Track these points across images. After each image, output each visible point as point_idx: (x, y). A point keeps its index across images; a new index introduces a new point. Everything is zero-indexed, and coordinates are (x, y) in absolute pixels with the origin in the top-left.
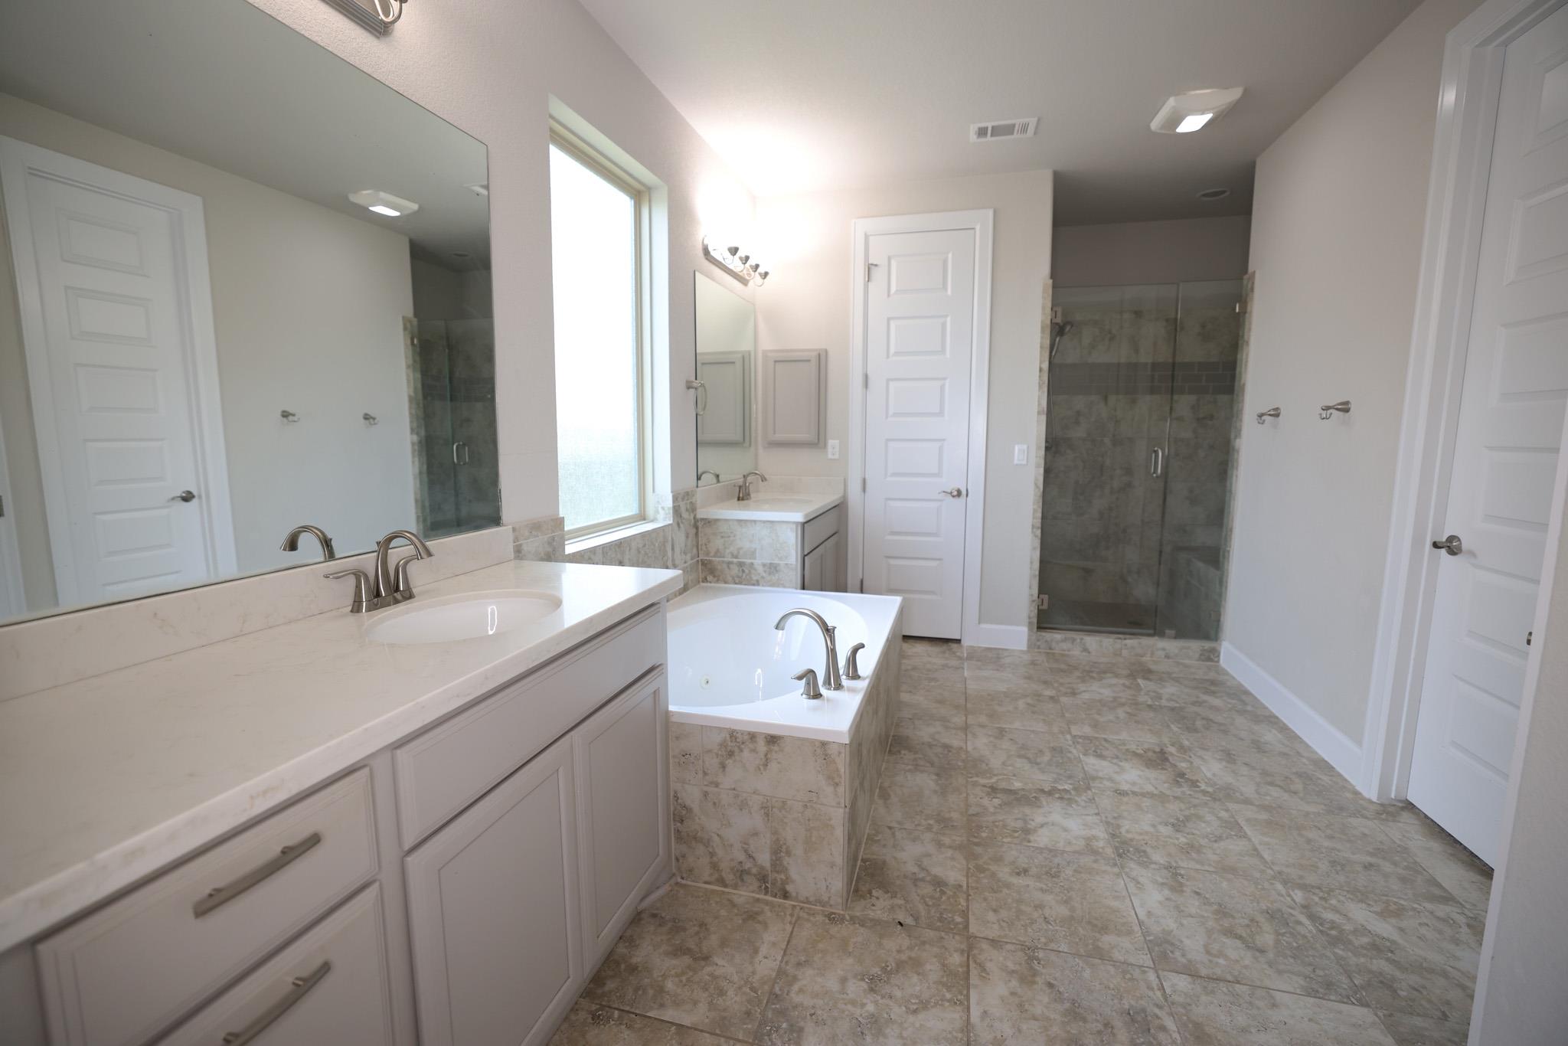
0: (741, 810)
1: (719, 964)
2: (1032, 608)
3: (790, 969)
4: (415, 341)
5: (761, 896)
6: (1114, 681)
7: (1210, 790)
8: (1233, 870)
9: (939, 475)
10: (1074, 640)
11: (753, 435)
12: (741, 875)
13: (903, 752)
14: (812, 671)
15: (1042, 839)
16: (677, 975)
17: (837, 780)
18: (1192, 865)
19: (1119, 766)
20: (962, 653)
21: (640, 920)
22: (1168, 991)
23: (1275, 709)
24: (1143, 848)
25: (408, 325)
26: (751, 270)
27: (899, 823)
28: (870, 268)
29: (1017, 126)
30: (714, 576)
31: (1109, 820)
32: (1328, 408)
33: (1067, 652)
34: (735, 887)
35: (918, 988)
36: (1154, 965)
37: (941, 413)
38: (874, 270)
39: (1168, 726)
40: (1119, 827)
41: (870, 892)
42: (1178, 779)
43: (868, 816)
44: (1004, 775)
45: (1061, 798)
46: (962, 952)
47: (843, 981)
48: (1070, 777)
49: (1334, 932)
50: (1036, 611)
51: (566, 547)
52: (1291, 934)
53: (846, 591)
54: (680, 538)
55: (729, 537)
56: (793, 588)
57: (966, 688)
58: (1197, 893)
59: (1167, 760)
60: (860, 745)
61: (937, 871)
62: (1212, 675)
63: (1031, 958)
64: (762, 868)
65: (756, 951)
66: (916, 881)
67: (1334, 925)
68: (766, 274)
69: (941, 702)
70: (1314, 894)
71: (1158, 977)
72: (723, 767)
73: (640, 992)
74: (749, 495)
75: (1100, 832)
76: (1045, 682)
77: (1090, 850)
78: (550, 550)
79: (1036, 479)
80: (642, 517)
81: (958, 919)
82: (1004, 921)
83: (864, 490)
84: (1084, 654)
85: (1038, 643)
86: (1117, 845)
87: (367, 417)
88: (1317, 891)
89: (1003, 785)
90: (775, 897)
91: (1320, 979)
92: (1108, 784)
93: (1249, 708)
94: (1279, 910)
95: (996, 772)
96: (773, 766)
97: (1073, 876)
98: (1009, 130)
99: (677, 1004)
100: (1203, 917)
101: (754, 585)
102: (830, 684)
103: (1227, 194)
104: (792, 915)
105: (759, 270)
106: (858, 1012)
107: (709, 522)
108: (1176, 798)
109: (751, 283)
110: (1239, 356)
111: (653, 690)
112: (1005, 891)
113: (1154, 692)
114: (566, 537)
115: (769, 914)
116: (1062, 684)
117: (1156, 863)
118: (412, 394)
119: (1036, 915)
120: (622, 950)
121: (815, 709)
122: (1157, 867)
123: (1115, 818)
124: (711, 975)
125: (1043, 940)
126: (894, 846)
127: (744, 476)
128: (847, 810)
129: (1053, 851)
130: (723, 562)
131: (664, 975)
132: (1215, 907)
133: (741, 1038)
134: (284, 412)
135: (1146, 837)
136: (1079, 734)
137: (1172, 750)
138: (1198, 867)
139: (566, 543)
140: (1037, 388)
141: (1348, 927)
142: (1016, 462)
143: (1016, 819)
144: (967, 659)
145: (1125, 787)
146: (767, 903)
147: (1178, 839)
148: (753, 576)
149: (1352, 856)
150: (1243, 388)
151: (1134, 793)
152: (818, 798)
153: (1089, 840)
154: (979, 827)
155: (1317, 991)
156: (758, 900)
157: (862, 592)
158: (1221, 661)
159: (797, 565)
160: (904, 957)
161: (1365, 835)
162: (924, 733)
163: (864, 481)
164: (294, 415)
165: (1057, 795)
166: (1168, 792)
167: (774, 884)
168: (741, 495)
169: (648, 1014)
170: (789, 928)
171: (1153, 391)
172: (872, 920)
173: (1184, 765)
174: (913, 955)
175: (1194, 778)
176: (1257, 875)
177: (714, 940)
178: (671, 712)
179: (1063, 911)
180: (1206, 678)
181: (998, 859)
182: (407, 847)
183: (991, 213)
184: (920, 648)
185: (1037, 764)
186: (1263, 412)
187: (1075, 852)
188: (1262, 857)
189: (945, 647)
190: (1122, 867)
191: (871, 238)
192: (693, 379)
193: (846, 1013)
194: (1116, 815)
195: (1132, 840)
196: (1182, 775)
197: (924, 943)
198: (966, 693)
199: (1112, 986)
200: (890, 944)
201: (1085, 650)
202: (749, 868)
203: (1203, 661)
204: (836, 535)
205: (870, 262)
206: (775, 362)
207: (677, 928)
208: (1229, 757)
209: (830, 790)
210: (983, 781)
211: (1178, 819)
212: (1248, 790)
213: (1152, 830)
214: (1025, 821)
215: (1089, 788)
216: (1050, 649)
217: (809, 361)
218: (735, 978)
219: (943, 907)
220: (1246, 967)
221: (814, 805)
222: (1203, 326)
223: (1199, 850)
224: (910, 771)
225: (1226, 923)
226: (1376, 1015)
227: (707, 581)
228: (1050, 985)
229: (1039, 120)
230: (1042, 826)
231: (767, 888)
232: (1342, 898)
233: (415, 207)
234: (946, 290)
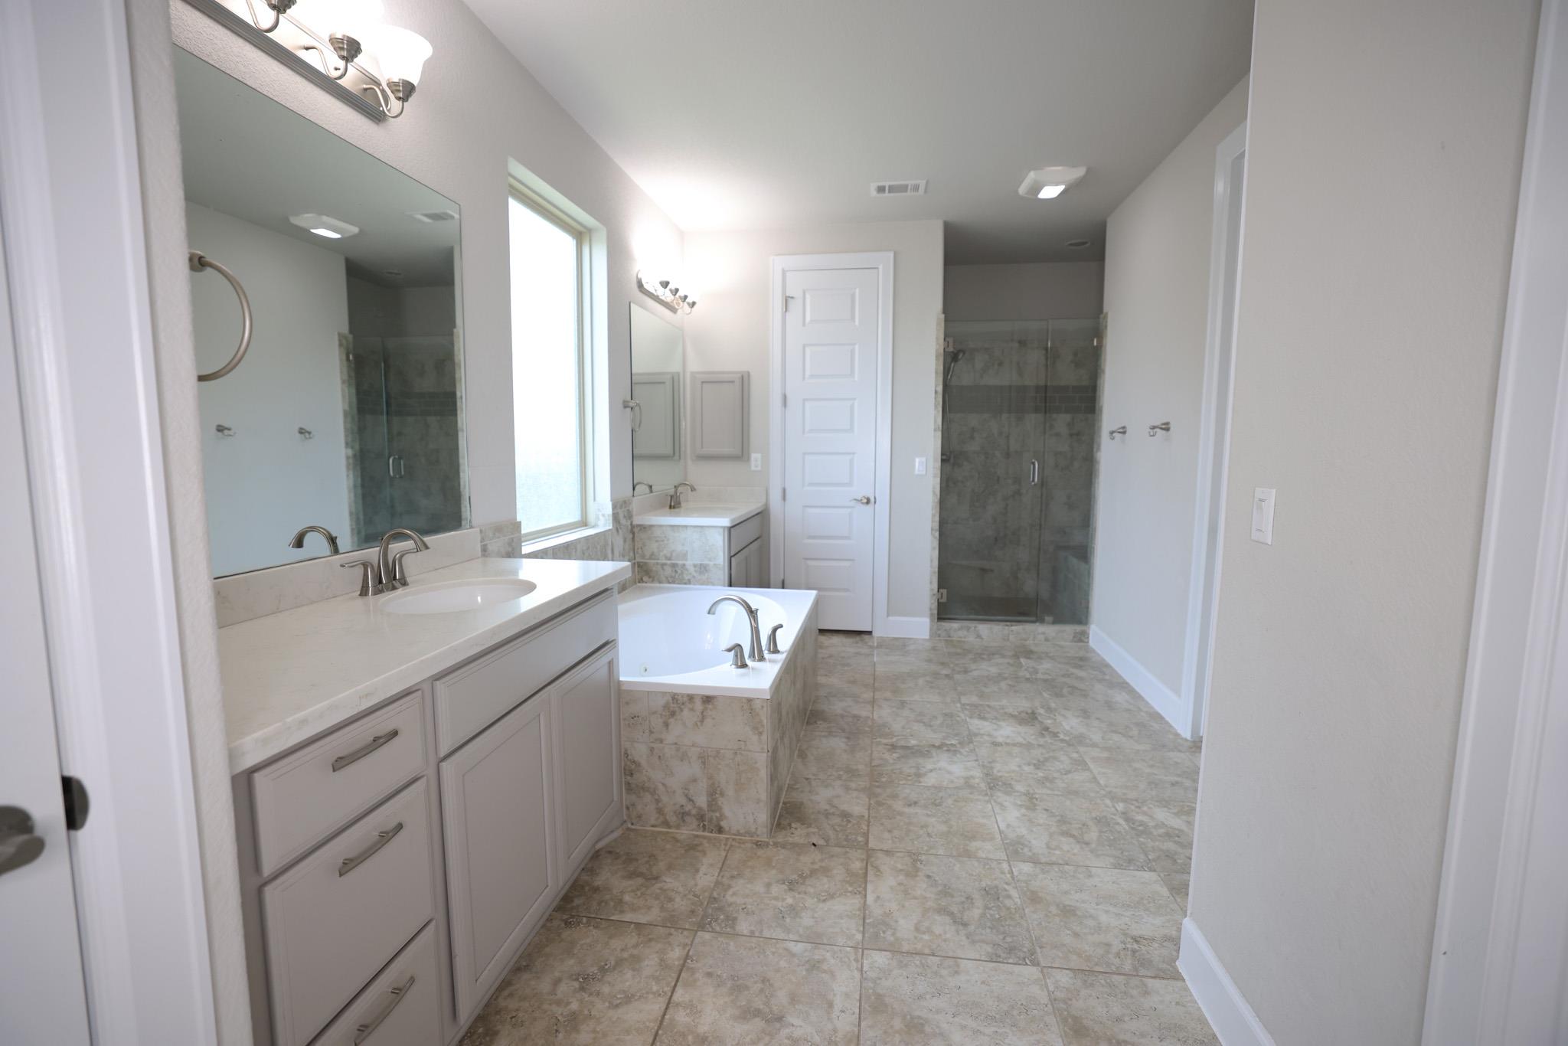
0: (682, 760)
1: (667, 881)
2: (933, 601)
3: (725, 881)
4: (351, 357)
5: (700, 833)
6: (1001, 661)
7: (1067, 738)
8: (1076, 793)
9: (850, 484)
10: (968, 629)
11: (683, 449)
12: (682, 817)
13: (819, 723)
14: (739, 645)
15: (931, 780)
16: (633, 891)
17: (761, 730)
18: (1045, 791)
19: (998, 725)
20: (873, 643)
21: (597, 856)
22: (1015, 874)
23: (1128, 677)
24: (1009, 782)
25: (344, 342)
26: (680, 301)
27: (814, 775)
28: (787, 300)
29: (909, 187)
30: (650, 577)
31: (985, 764)
32: (1154, 428)
33: (963, 639)
34: (678, 827)
35: (826, 886)
36: (1008, 857)
37: (851, 429)
38: (791, 302)
39: (1041, 694)
40: (992, 768)
41: (790, 825)
42: (1044, 732)
43: (788, 770)
44: (903, 736)
45: (948, 750)
46: (862, 860)
47: (768, 885)
48: (957, 735)
49: (1141, 828)
50: (936, 604)
51: (523, 548)
52: (1111, 831)
53: (769, 587)
54: (619, 541)
55: (663, 541)
56: (721, 585)
57: (875, 671)
58: (1046, 810)
59: (1036, 718)
60: (779, 704)
61: (845, 807)
62: (1081, 654)
63: (915, 861)
64: (700, 809)
65: (697, 871)
66: (827, 815)
67: (1142, 824)
68: (694, 304)
69: (854, 682)
70: (1132, 804)
71: (1010, 866)
72: (666, 725)
73: (603, 904)
74: (680, 503)
75: (977, 773)
76: (943, 664)
77: (968, 784)
78: (510, 549)
79: (934, 488)
80: (584, 523)
81: (860, 839)
82: (896, 838)
83: (784, 498)
84: (978, 640)
85: (939, 632)
86: (989, 781)
87: (302, 431)
88: (1134, 802)
89: (902, 743)
90: (712, 832)
91: (1125, 858)
92: (986, 738)
93: (1107, 677)
94: (1105, 817)
95: (896, 734)
96: (708, 721)
97: (953, 804)
98: (903, 188)
99: (634, 909)
100: (1049, 825)
101: (685, 584)
102: (754, 657)
103: (1087, 245)
104: (726, 845)
105: (687, 300)
106: (779, 904)
107: (643, 528)
108: (1039, 746)
109: (679, 312)
110: (1098, 382)
111: (608, 660)
112: (898, 817)
113: (1033, 668)
114: (523, 539)
115: (707, 845)
116: (957, 665)
117: (1017, 792)
118: (347, 408)
119: (921, 832)
120: (585, 877)
121: (743, 675)
122: (1018, 794)
123: (990, 762)
124: (661, 889)
125: (926, 848)
126: (810, 792)
127: (675, 487)
128: (770, 754)
129: (938, 788)
130: (657, 564)
131: (621, 892)
132: (1058, 818)
133: (687, 927)
134: (219, 426)
135: (1013, 775)
136: (967, 702)
137: (1042, 711)
138: (1049, 792)
139: (523, 544)
140: (933, 407)
141: (1152, 824)
142: (917, 472)
143: (911, 767)
144: (878, 647)
145: (1000, 740)
146: (704, 837)
147: (1036, 774)
148: (685, 576)
149: (1165, 778)
150: (1101, 410)
151: (1007, 744)
152: (746, 745)
153: (967, 779)
154: (881, 775)
155: (1122, 865)
156: (697, 836)
157: (783, 588)
158: (1090, 642)
159: (724, 566)
160: (816, 867)
161: (1177, 763)
162: (838, 707)
163: (784, 491)
164: (229, 429)
165: (945, 748)
166: (1033, 742)
167: (711, 820)
168: (673, 504)
169: (612, 918)
170: (723, 854)
171: (1037, 410)
172: (791, 844)
173: (1049, 721)
174: (823, 864)
175: (1056, 731)
176: (1092, 795)
177: (662, 865)
178: (622, 681)
179: (944, 828)
180: (1077, 655)
181: (895, 797)
182: (442, 754)
183: (891, 255)
184: (836, 640)
185: (931, 726)
186: (1114, 430)
187: (956, 788)
188: (1099, 783)
189: (858, 638)
190: (992, 796)
191: (788, 274)
192: (629, 398)
193: (771, 906)
194: (990, 760)
195: (1001, 777)
196: (1047, 729)
197: (833, 856)
198: (874, 675)
199: (974, 874)
200: (804, 859)
201: (979, 636)
202: (690, 811)
203: (1075, 642)
204: (759, 540)
205: (787, 295)
206: (703, 382)
207: (630, 859)
208: (1085, 714)
209: (755, 738)
210: (884, 741)
211: (1039, 761)
212: (1096, 737)
213: (1017, 769)
214: (918, 768)
215: (971, 742)
216: (949, 637)
217: (733, 382)
218: (681, 889)
219: (849, 831)
220: (1074, 855)
221: (743, 752)
222: (1075, 354)
223: (1052, 781)
224: (825, 736)
225: (1064, 828)
226: (1160, 876)
227: (643, 582)
228: (929, 877)
229: (927, 183)
230: (931, 771)
231: (704, 825)
232: (1151, 806)
233: (355, 230)
234: (854, 322)
